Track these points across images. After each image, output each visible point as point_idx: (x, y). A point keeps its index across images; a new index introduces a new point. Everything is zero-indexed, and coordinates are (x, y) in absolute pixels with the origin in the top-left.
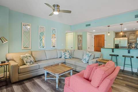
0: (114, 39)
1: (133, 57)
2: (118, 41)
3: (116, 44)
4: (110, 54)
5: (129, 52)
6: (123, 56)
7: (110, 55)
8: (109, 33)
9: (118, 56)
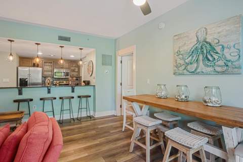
0: (17, 68)
1: (55, 98)
2: (25, 72)
3: (20, 79)
4: (15, 99)
5: (49, 92)
6: (41, 99)
7: (15, 101)
8: (11, 55)
9: (31, 100)
